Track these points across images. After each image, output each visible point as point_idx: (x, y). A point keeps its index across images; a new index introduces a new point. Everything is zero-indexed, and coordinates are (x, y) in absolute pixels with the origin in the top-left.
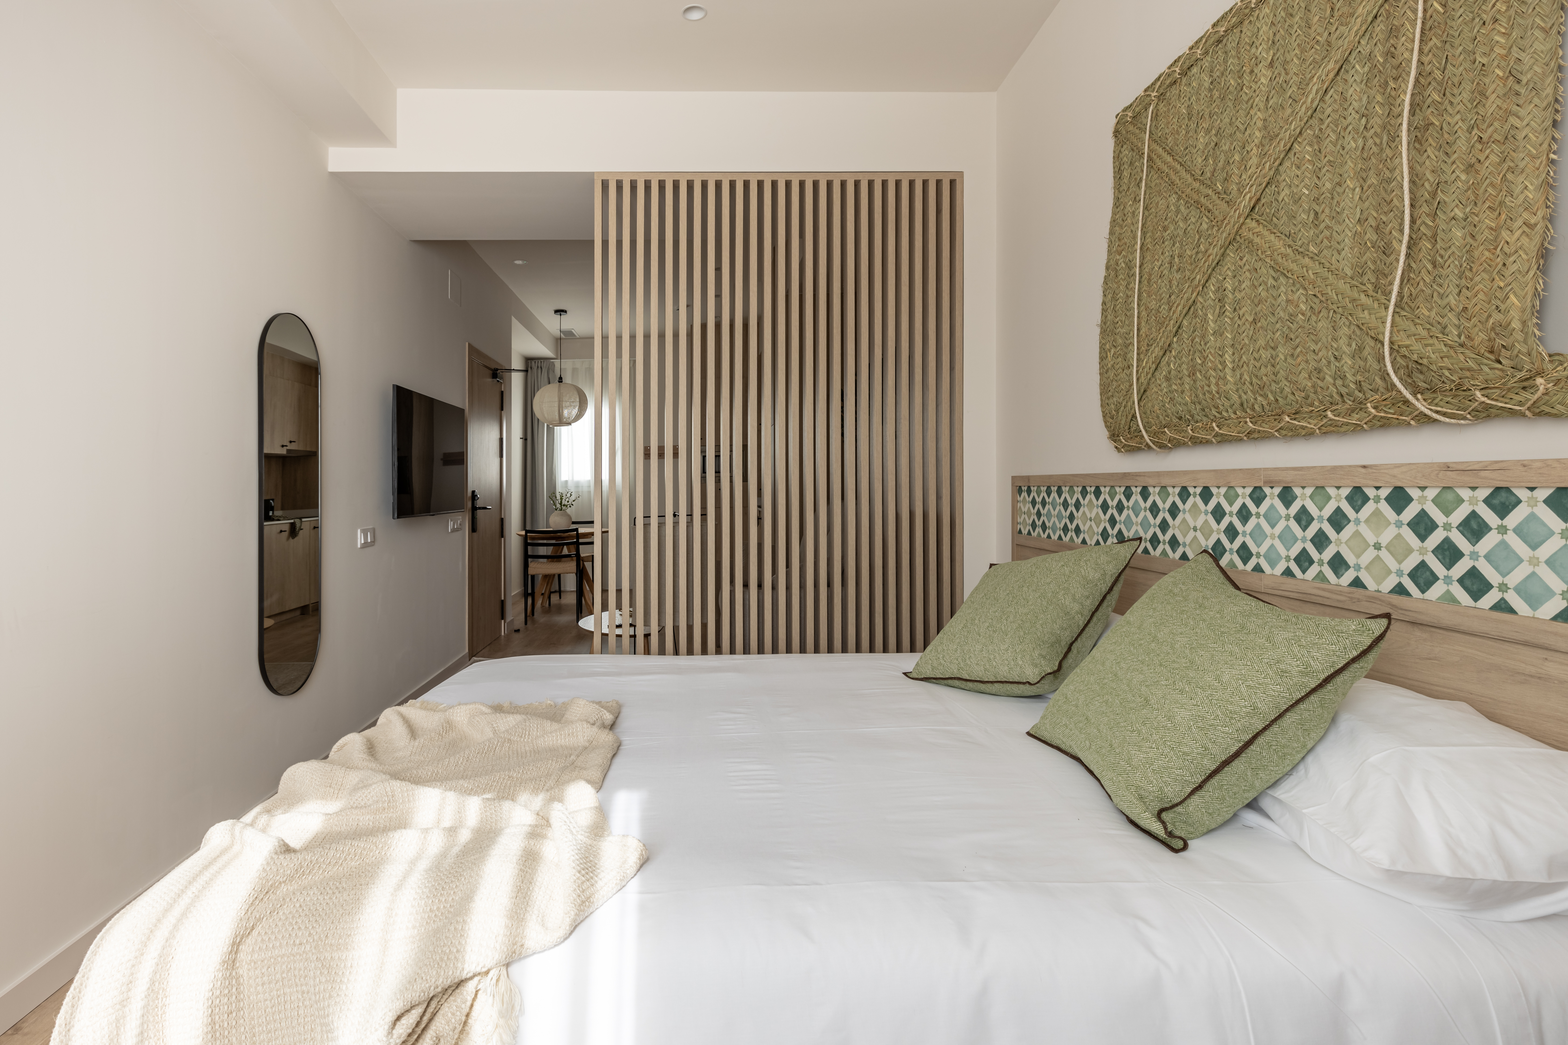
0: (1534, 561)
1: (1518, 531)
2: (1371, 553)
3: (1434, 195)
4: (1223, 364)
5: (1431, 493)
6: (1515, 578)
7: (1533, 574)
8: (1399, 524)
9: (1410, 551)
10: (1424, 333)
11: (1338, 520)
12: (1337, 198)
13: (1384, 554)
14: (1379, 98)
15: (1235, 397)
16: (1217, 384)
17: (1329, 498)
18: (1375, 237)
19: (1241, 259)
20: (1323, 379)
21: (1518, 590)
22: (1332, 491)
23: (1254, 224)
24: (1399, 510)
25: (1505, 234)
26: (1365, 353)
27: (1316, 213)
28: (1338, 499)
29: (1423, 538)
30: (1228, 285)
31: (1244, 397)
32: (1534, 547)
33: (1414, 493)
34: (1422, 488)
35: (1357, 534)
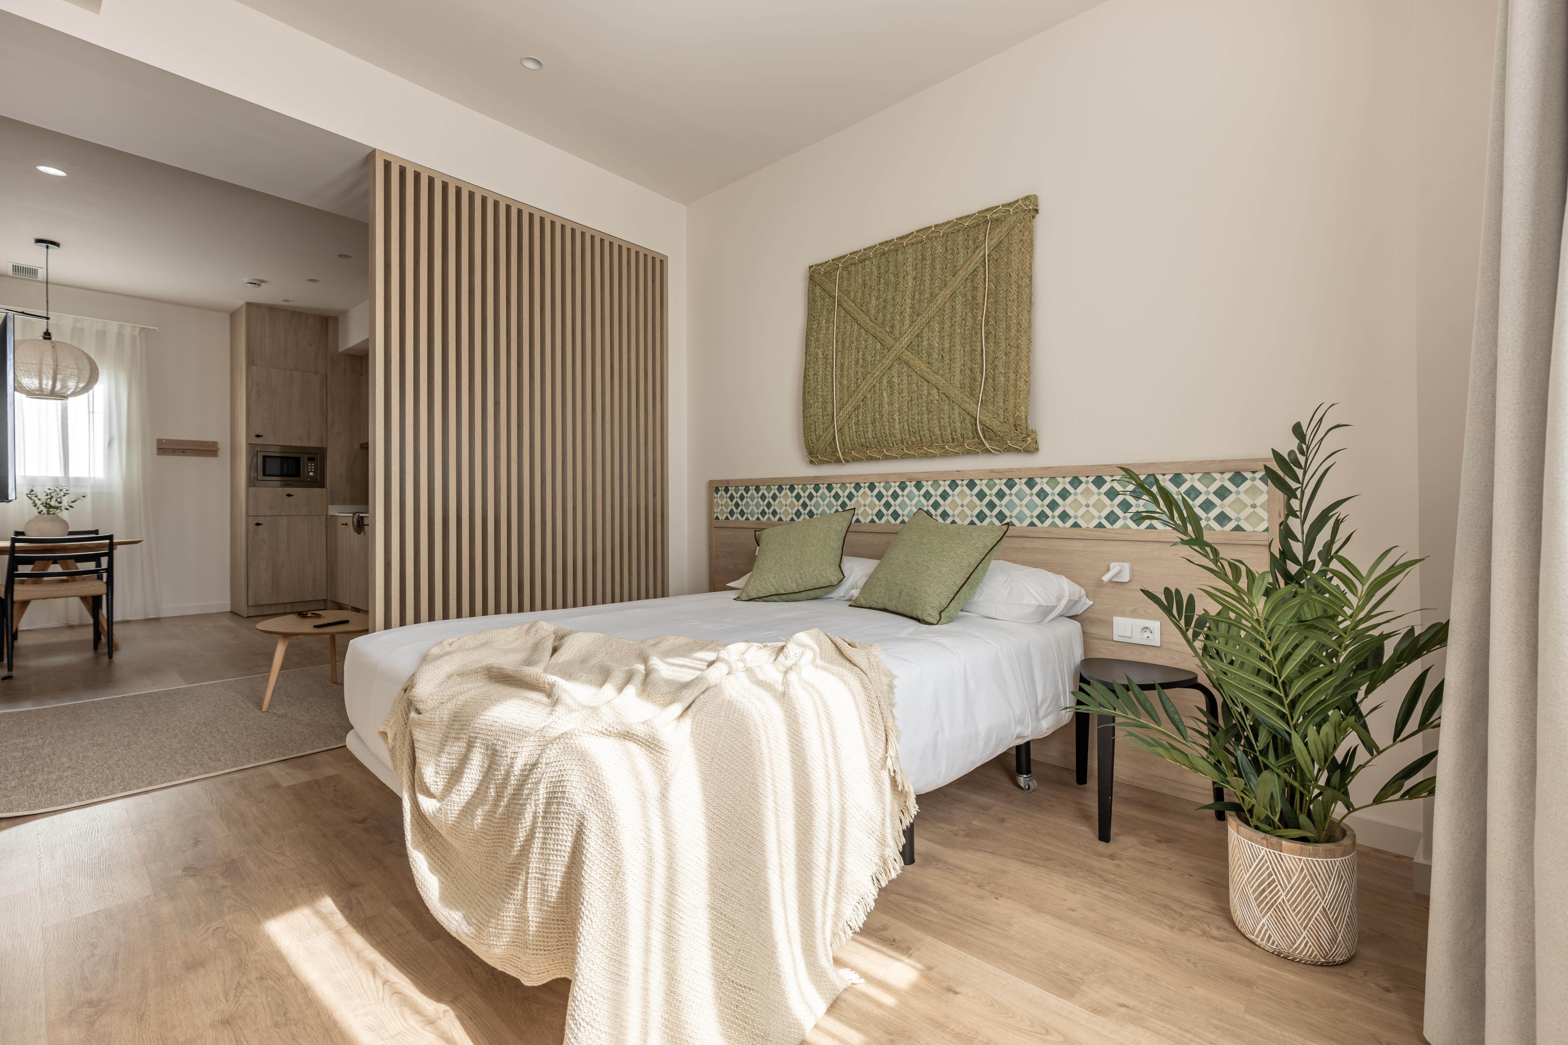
0: (1021, 506)
1: (1016, 495)
2: (959, 509)
3: (994, 362)
4: (894, 420)
5: (984, 482)
6: (1015, 513)
7: (1021, 511)
8: (971, 495)
9: (976, 506)
10: (991, 416)
11: (945, 495)
12: (953, 352)
13: (965, 509)
14: (970, 314)
15: (899, 436)
16: (889, 429)
17: (940, 486)
18: (970, 373)
19: (902, 369)
20: (946, 432)
21: (1016, 517)
22: (941, 483)
23: (909, 353)
24: (971, 490)
25: (1019, 383)
26: (966, 422)
27: (942, 356)
28: (944, 486)
29: (981, 500)
30: (895, 380)
31: (904, 437)
32: (1021, 500)
33: (978, 482)
34: (981, 480)
35: (953, 501)
